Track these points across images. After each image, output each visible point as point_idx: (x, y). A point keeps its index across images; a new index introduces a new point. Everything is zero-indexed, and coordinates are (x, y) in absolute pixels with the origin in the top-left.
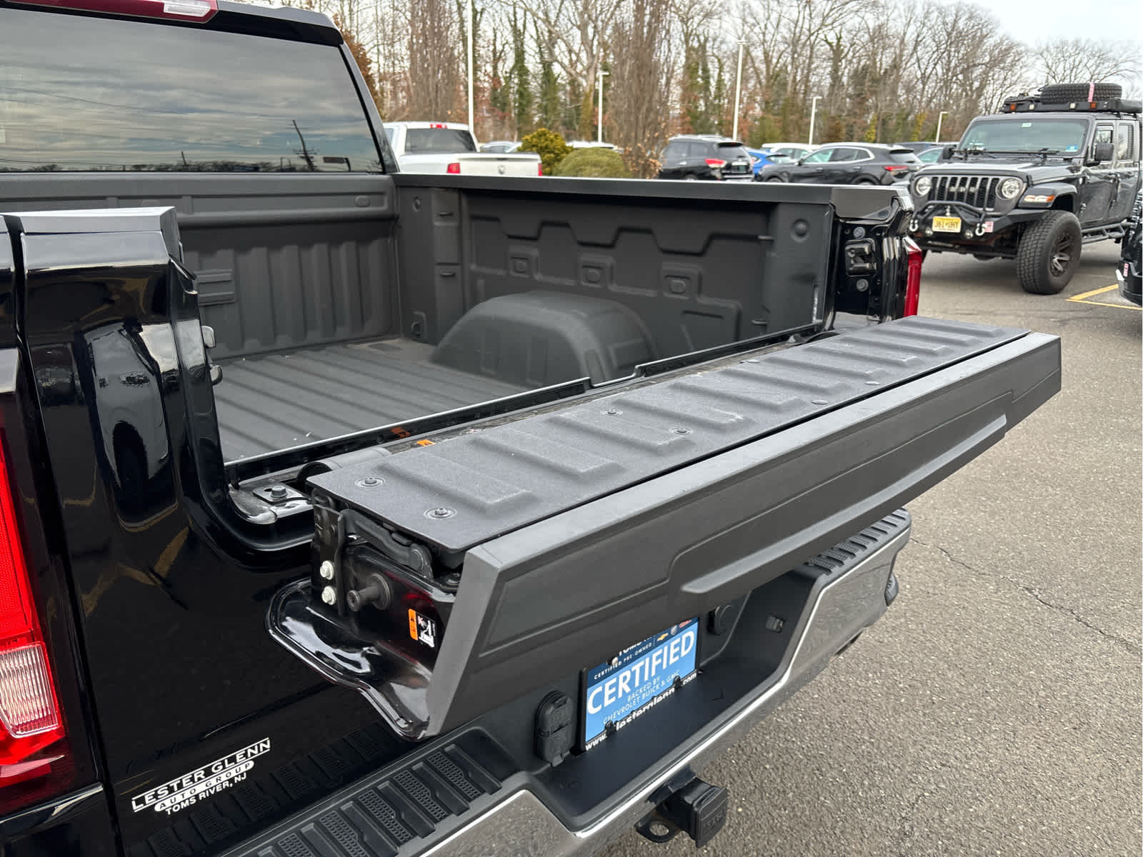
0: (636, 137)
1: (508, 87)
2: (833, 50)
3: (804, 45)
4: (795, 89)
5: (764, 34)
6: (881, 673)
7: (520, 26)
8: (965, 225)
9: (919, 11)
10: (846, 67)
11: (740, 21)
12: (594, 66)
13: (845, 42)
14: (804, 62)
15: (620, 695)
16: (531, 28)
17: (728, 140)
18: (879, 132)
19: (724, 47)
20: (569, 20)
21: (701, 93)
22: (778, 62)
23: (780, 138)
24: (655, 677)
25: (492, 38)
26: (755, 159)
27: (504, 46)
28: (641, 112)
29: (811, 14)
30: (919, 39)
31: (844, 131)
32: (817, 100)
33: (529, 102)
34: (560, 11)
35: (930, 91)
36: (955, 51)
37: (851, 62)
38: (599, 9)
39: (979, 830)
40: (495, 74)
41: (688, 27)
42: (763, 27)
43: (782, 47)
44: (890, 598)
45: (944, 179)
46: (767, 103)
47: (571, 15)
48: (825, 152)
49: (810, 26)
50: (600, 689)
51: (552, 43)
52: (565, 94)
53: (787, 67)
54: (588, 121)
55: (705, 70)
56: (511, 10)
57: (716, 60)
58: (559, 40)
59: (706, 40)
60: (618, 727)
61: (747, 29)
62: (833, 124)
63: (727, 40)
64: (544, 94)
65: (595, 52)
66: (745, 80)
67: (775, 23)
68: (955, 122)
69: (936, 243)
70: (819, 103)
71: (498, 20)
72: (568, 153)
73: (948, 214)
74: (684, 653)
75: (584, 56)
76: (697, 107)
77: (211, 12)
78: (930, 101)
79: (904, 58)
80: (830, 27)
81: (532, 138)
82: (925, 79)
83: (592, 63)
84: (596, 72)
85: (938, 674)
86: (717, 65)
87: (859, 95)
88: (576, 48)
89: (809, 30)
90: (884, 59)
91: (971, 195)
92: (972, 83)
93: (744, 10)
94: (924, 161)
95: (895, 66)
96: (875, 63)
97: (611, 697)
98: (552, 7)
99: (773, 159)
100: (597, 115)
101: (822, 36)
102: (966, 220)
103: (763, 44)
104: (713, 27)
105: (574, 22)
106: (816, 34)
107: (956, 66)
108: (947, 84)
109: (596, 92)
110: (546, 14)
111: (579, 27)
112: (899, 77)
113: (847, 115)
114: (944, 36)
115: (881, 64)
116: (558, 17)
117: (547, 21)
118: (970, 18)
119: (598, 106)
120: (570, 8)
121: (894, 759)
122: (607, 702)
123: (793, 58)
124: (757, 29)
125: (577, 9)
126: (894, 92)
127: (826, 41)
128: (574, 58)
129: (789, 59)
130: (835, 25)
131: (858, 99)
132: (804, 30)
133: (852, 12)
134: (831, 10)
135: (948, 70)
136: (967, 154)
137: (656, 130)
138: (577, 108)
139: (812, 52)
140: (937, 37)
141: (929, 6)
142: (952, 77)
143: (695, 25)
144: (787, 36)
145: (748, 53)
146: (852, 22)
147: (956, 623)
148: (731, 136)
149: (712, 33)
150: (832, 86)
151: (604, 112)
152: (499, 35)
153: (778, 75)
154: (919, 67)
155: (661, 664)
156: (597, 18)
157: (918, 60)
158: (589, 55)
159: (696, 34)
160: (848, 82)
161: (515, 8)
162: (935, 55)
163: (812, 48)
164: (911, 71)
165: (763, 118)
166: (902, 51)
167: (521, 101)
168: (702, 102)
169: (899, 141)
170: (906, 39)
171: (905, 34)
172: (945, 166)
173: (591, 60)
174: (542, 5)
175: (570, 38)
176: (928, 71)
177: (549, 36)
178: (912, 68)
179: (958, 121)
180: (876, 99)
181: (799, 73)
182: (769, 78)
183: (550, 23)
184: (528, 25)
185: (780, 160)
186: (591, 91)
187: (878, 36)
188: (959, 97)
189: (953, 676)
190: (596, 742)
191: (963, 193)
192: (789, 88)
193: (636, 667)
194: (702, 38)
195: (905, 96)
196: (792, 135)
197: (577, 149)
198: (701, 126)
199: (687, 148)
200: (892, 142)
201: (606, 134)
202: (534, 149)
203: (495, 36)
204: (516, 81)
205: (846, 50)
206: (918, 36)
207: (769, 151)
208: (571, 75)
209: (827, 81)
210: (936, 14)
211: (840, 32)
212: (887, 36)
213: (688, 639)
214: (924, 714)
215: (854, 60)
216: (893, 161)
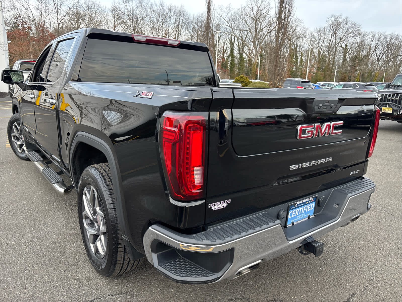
0: (274, 79)
1: (227, 61)
2: (344, 50)
3: (333, 48)
4: (329, 63)
5: (318, 44)
6: (364, 240)
7: (233, 41)
8: (394, 110)
9: (377, 36)
10: (348, 56)
11: (310, 40)
12: (257, 55)
13: (349, 47)
14: (333, 54)
15: (296, 215)
16: (236, 42)
17: (305, 80)
18: (361, 78)
19: (303, 49)
20: (250, 39)
21: (294, 64)
22: (323, 54)
23: (323, 80)
24: (304, 213)
25: (223, 45)
26: (314, 87)
27: (227, 48)
28: (276, 70)
29: (336, 37)
30: (377, 46)
31: (347, 78)
32: (337, 67)
33: (234, 66)
34: (247, 36)
35: (381, 64)
36: (390, 51)
37: (350, 54)
38: (260, 36)
39: (395, 281)
40: (223, 57)
41: (291, 42)
42: (318, 41)
43: (324, 49)
44: (369, 208)
45: (386, 95)
46: (318, 68)
47: (250, 38)
48: (341, 85)
49: (335, 41)
50: (292, 212)
51: (243, 47)
52: (247, 63)
53: (326, 55)
54: (255, 73)
55: (296, 56)
56: (230, 36)
57: (300, 53)
58: (246, 46)
59: (297, 46)
60: (295, 223)
61: (312, 43)
62: (343, 76)
63: (305, 46)
64: (240, 64)
65: (258, 50)
66: (311, 60)
67: (322, 41)
68: (390, 76)
69: (383, 116)
70: (338, 68)
71: (225, 39)
72: (250, 83)
73: (388, 107)
74: (311, 209)
75: (254, 51)
76: (293, 69)
77: (179, 44)
78: (381, 68)
79: (371, 53)
80: (343, 42)
81: (238, 78)
82: (378, 60)
83: (257, 54)
84: (258, 57)
85: (383, 243)
86: (300, 55)
87: (353, 65)
88: (251, 48)
89: (335, 43)
90: (363, 53)
91: (396, 101)
92: (397, 62)
93: (311, 36)
94: (378, 89)
95: (367, 55)
96: (360, 54)
97: (294, 215)
98: (244, 35)
99: (321, 87)
100: (258, 71)
101: (340, 45)
102: (394, 109)
103: (318, 47)
104: (300, 42)
105: (251, 40)
106: (337, 44)
107: (391, 56)
108: (387, 62)
109: (258, 63)
110: (242, 38)
111: (253, 42)
112: (369, 59)
113: (348, 72)
114: (386, 45)
115: (362, 55)
116: (246, 39)
117: (242, 40)
118: (396, 39)
119: (258, 68)
120: (250, 36)
121: (368, 262)
122: (293, 216)
123: (329, 52)
124: (316, 43)
125: (252, 36)
126: (367, 65)
127: (341, 47)
128: (250, 52)
129: (327, 53)
130: (345, 41)
131: (353, 67)
132: (333, 43)
133: (351, 37)
134: (343, 36)
135: (388, 57)
136: (394, 87)
137: (281, 76)
138: (251, 69)
139: (336, 50)
140: (383, 46)
141: (381, 35)
142: (389, 60)
143: (293, 41)
144: (327, 45)
145: (312, 51)
146: (351, 40)
147: (389, 230)
148: (305, 79)
149: (299, 44)
150: (343, 62)
151: (260, 70)
152: (225, 44)
153: (323, 58)
154: (376, 56)
155: (306, 210)
156: (259, 39)
157: (376, 54)
158: (256, 51)
159: (293, 44)
160: (349, 61)
161: (231, 36)
162: (383, 52)
163: (336, 49)
164: (373, 57)
165: (317, 73)
166: (370, 50)
167: (232, 66)
168: (295, 67)
169: (368, 82)
170: (371, 46)
171: (371, 44)
172: (386, 90)
173: (256, 53)
174: (240, 35)
175: (250, 45)
176: (380, 57)
177: (242, 45)
178: (374, 56)
179: (391, 75)
180: (360, 67)
181: (331, 58)
182: (319, 59)
183: (243, 40)
184: (235, 41)
185: (324, 87)
186: (256, 63)
187: (361, 45)
188: (392, 67)
189: (387, 244)
190: (289, 226)
191: (393, 100)
192: (327, 63)
193: (300, 209)
194: (296, 46)
195: (371, 66)
196: (327, 79)
197: (253, 82)
198: (294, 75)
199: (290, 82)
200: (366, 82)
201: (260, 77)
202: (239, 82)
203: (224, 45)
204: (230, 59)
205: (349, 50)
206: (376, 45)
207: (320, 84)
208: (249, 57)
209: (341, 60)
210: (383, 37)
211: (347, 43)
212: (364, 45)
213: (313, 205)
214: (378, 252)
215: (352, 53)
216: (367, 88)
